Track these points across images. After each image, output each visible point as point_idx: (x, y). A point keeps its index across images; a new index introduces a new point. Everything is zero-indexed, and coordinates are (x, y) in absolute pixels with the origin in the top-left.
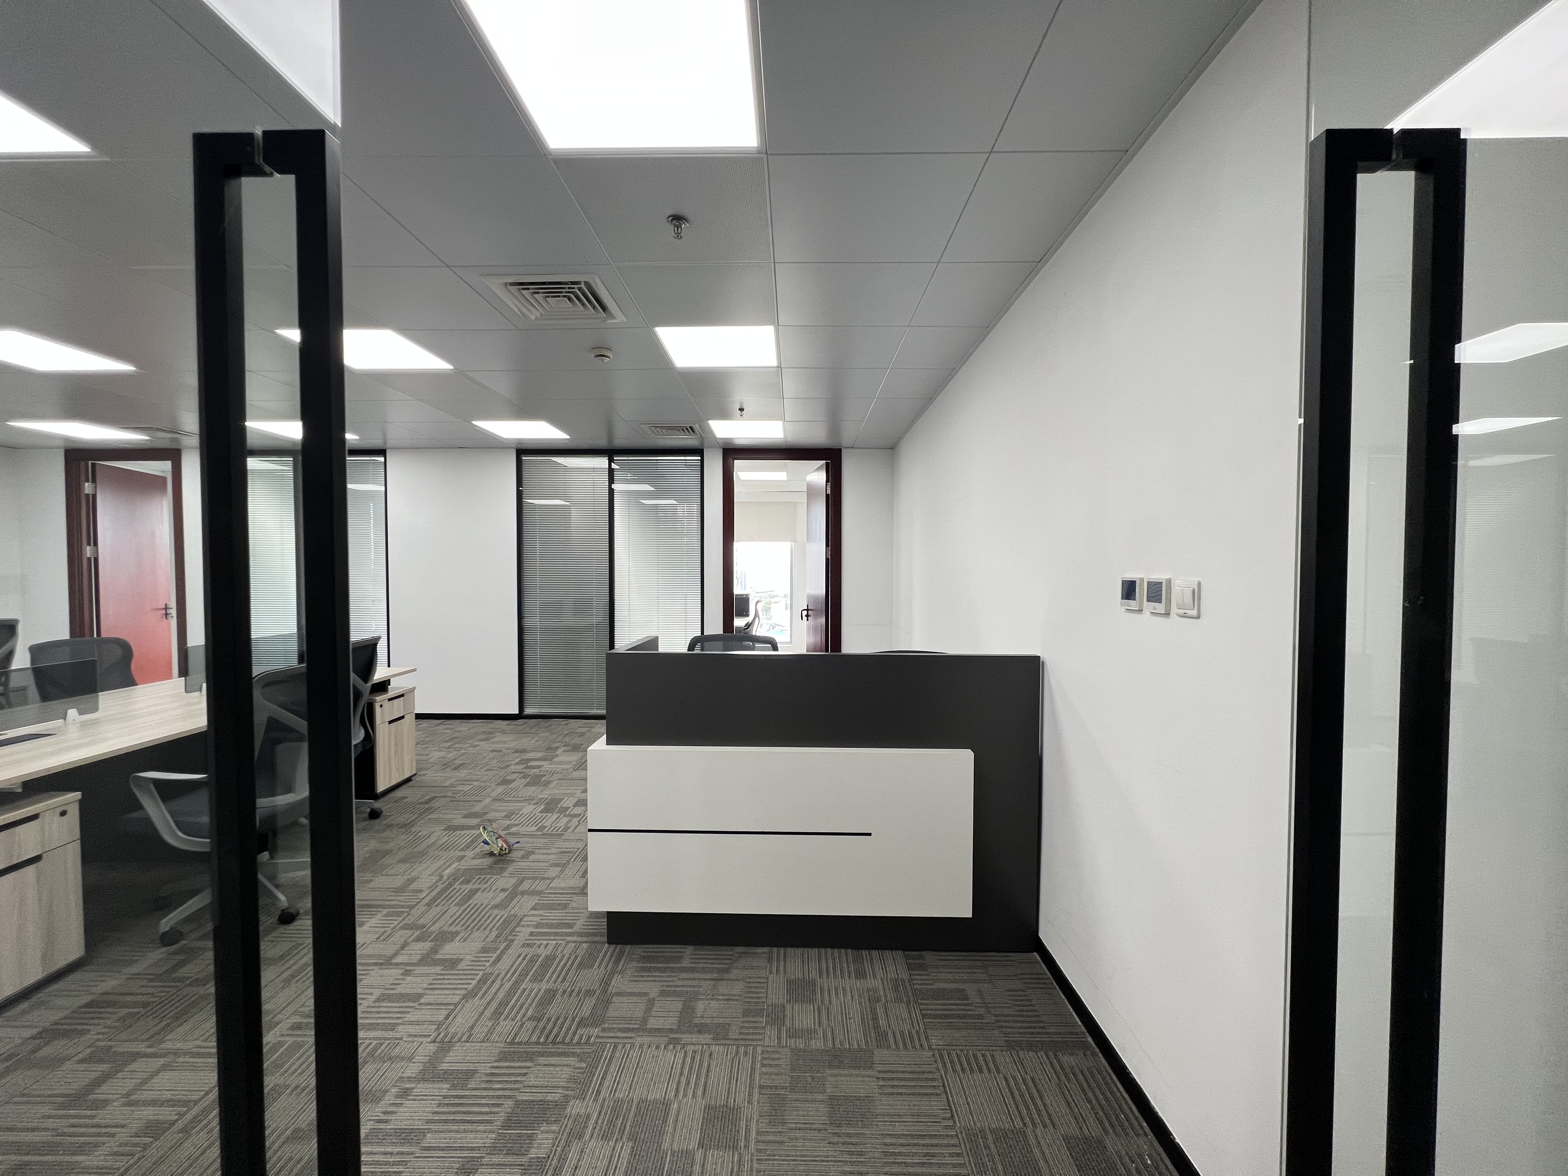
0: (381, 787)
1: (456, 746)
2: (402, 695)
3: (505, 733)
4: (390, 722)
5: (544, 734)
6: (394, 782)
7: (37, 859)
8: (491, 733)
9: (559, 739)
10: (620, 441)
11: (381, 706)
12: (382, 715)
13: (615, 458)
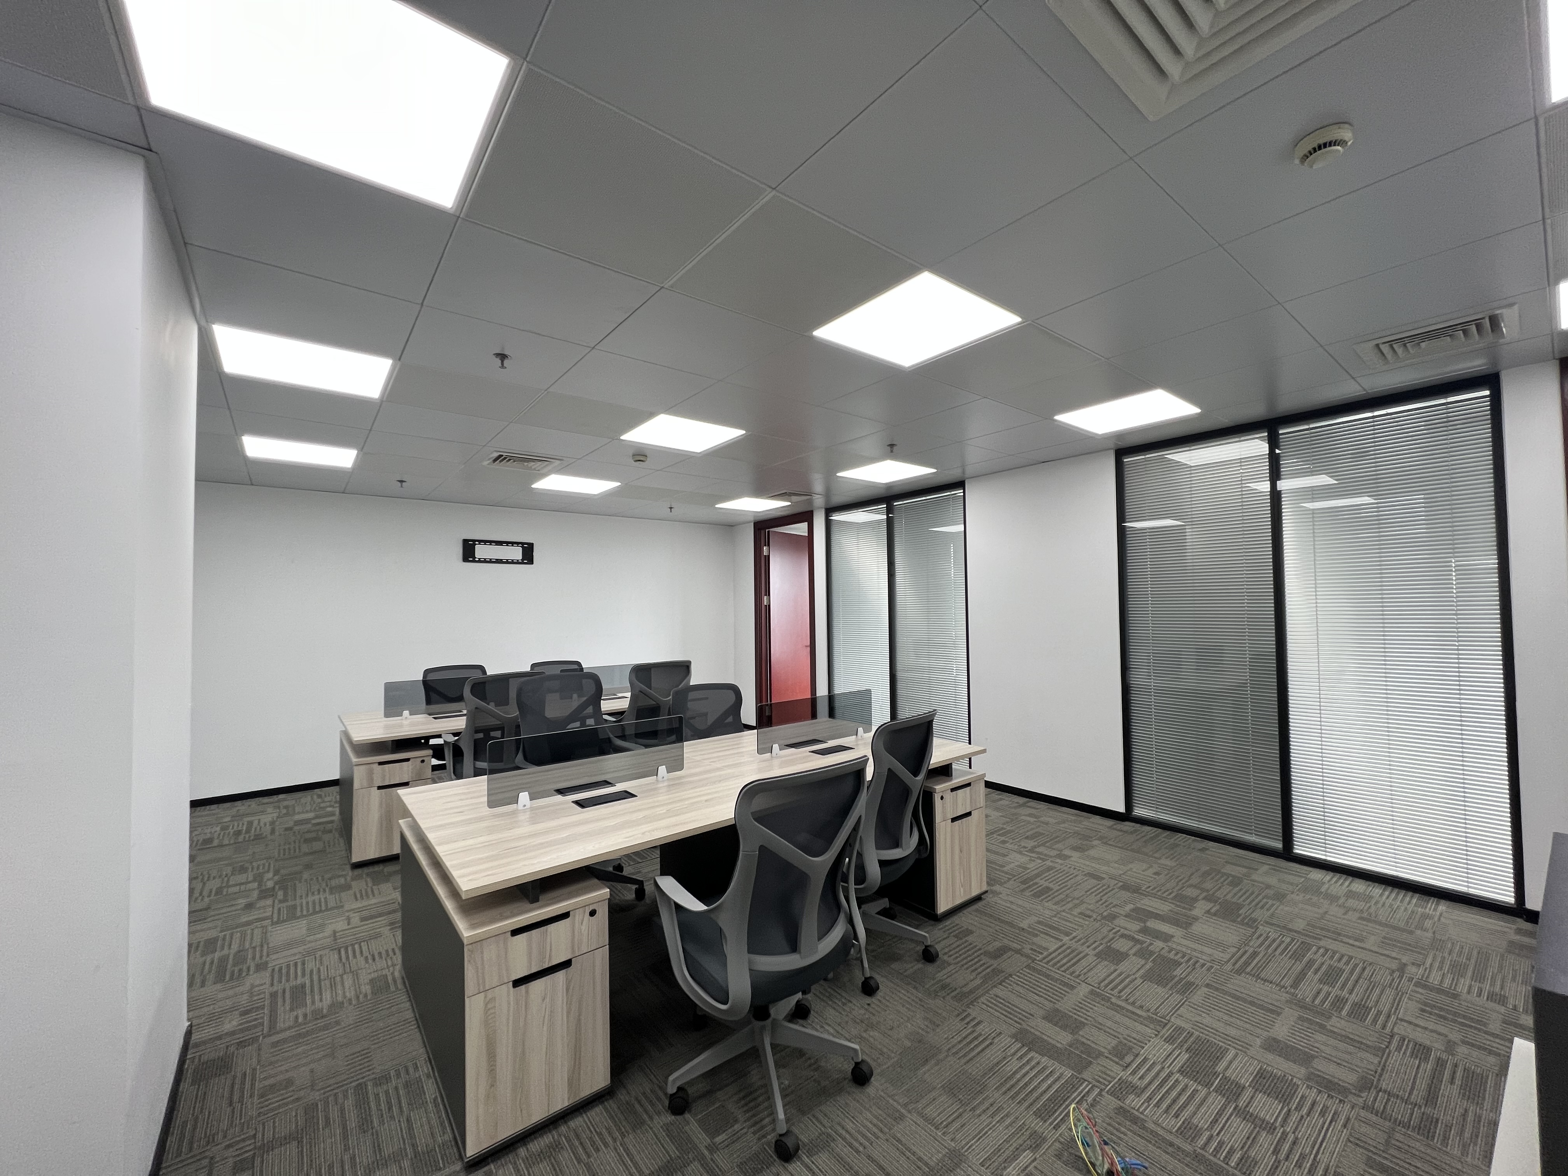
0: (943, 905)
1: (1041, 849)
2: (969, 785)
3: (1105, 843)
4: (954, 820)
5: (1168, 862)
6: (959, 901)
7: (567, 964)
8: (1087, 838)
9: (1195, 880)
10: (1288, 403)
11: (942, 798)
12: (944, 812)
13: (1281, 432)
